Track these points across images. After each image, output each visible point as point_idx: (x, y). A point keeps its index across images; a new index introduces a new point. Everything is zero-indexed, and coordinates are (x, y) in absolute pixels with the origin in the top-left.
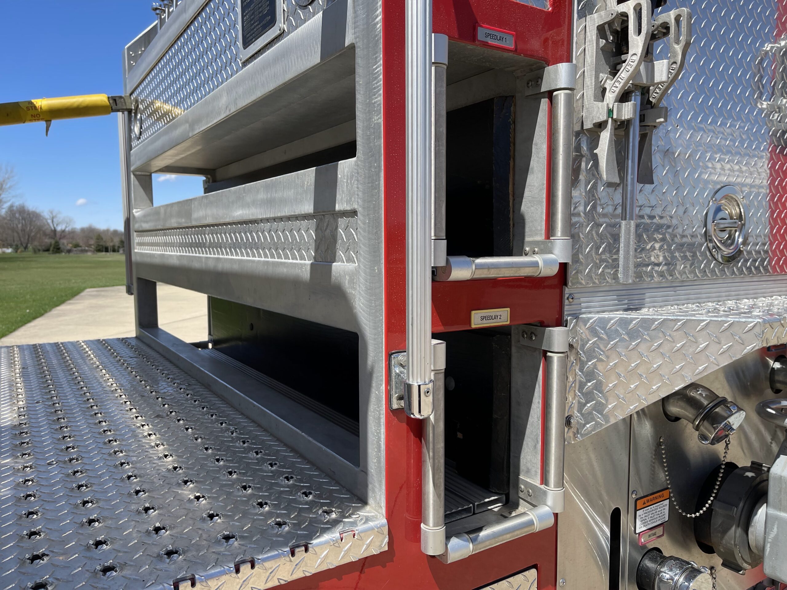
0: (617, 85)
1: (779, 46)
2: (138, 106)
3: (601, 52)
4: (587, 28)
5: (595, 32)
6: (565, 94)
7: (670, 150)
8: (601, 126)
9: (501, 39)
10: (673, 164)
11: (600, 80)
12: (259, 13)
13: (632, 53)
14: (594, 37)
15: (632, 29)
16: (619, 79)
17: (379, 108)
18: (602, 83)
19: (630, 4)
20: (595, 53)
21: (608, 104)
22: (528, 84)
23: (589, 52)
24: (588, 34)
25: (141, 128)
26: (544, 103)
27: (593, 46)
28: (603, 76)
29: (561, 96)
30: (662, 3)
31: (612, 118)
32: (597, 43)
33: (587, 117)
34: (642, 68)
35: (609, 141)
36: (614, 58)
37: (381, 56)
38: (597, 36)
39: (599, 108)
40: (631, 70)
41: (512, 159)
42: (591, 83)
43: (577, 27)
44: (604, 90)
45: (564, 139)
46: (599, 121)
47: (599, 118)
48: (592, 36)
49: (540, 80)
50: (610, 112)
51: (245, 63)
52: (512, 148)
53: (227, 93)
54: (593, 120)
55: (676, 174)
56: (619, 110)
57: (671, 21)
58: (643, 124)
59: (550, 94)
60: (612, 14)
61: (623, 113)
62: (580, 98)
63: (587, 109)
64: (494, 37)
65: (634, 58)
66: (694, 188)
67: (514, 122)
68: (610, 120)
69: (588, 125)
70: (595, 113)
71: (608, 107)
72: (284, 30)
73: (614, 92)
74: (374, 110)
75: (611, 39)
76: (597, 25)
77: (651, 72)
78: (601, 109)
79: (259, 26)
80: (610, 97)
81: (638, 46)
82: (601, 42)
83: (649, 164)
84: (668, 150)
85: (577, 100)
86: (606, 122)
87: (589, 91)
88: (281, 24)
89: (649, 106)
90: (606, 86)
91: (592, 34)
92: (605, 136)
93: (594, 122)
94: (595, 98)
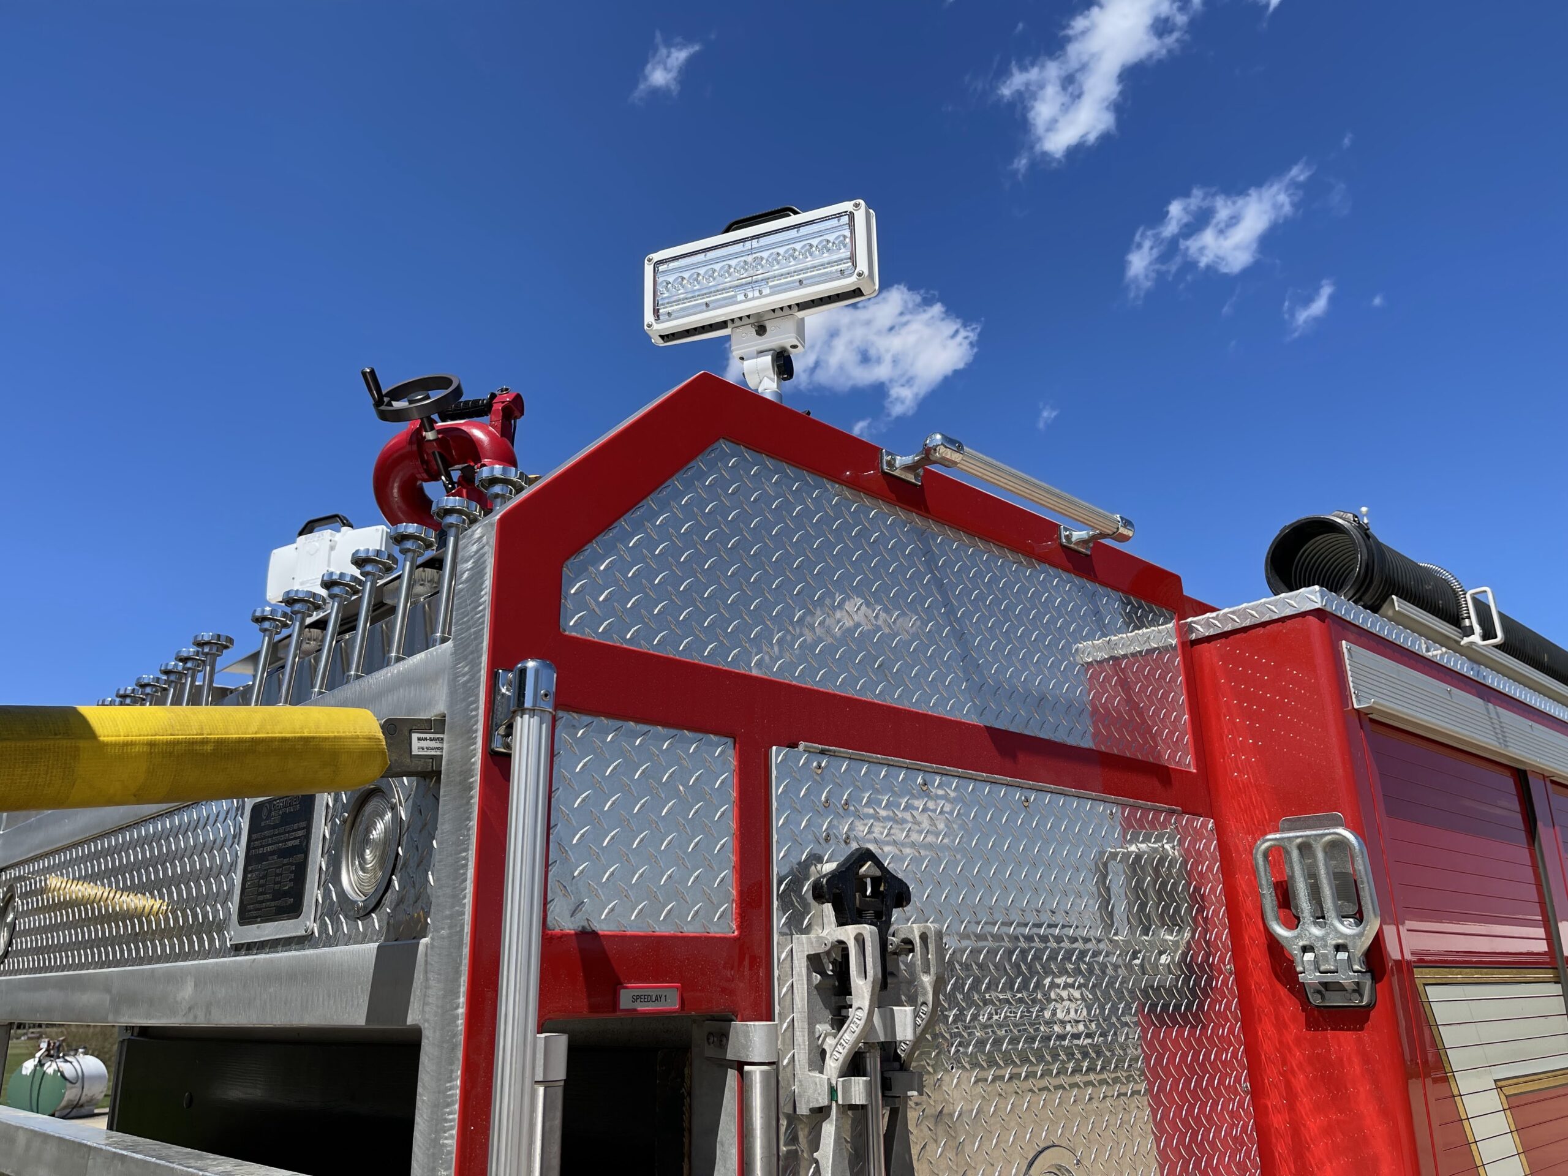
0: (841, 1051)
1: (1126, 851)
2: (12, 897)
3: (815, 992)
4: (794, 954)
5: (804, 963)
6: (762, 1072)
7: (945, 1111)
8: (821, 1113)
9: (658, 998)
10: (954, 1134)
11: (817, 1036)
12: (275, 883)
13: (857, 1006)
14: (804, 971)
15: (855, 969)
16: (842, 1041)
17: (449, 1157)
18: (820, 1042)
19: (849, 932)
20: (806, 994)
21: (829, 1079)
22: (708, 1039)
23: (798, 990)
24: (796, 962)
25: (10, 944)
26: (732, 1075)
27: (803, 984)
28: (823, 1028)
29: (756, 1074)
30: (904, 904)
31: (837, 1101)
32: (808, 980)
33: (800, 1096)
34: (876, 1019)
35: (835, 1139)
36: (837, 997)
37: (459, 1073)
38: (808, 969)
39: (816, 1084)
40: (858, 1031)
41: (686, 1160)
42: (804, 1042)
43: (780, 954)
44: (823, 1053)
45: (762, 1147)
46: (818, 1106)
47: (817, 1100)
48: (800, 968)
49: (724, 1040)
50: (833, 1091)
51: (237, 949)
52: (686, 1140)
53: (196, 985)
54: (808, 1102)
55: (959, 1148)
56: (846, 1090)
57: (915, 938)
58: (888, 1093)
59: (740, 1066)
60: (825, 944)
61: (853, 1094)
62: (788, 1064)
63: (800, 1081)
64: (648, 999)
65: (859, 1013)
66: (993, 1165)
67: (689, 1094)
68: (834, 1104)
69: (803, 1110)
70: (811, 1091)
71: (830, 1084)
72: (313, 933)
73: (837, 1060)
74: (441, 1159)
75: (831, 968)
76: (806, 953)
77: (890, 1023)
78: (819, 1086)
79: (273, 904)
80: (833, 1066)
81: (863, 998)
82: (814, 977)
83: (907, 1157)
84: (941, 1112)
85: (784, 1067)
86: (829, 1107)
87: (801, 1054)
88: (308, 923)
89: (896, 1065)
90: (826, 1047)
91: (801, 965)
92: (829, 1130)
93: (811, 1105)
94: (810, 1065)
